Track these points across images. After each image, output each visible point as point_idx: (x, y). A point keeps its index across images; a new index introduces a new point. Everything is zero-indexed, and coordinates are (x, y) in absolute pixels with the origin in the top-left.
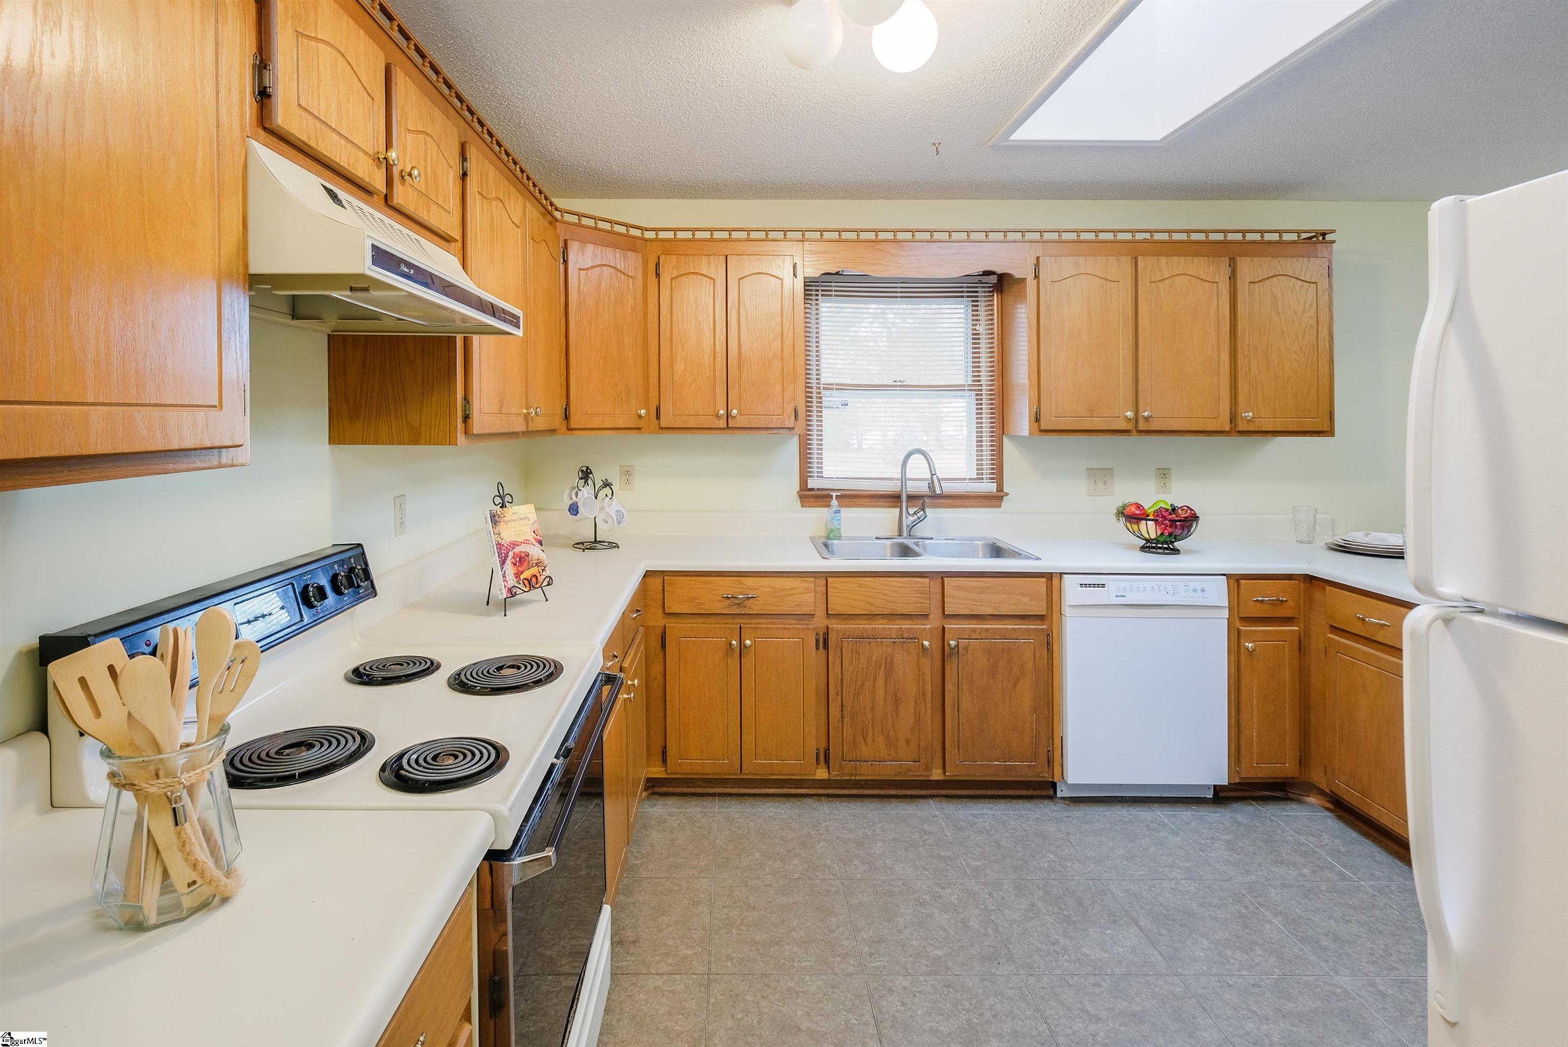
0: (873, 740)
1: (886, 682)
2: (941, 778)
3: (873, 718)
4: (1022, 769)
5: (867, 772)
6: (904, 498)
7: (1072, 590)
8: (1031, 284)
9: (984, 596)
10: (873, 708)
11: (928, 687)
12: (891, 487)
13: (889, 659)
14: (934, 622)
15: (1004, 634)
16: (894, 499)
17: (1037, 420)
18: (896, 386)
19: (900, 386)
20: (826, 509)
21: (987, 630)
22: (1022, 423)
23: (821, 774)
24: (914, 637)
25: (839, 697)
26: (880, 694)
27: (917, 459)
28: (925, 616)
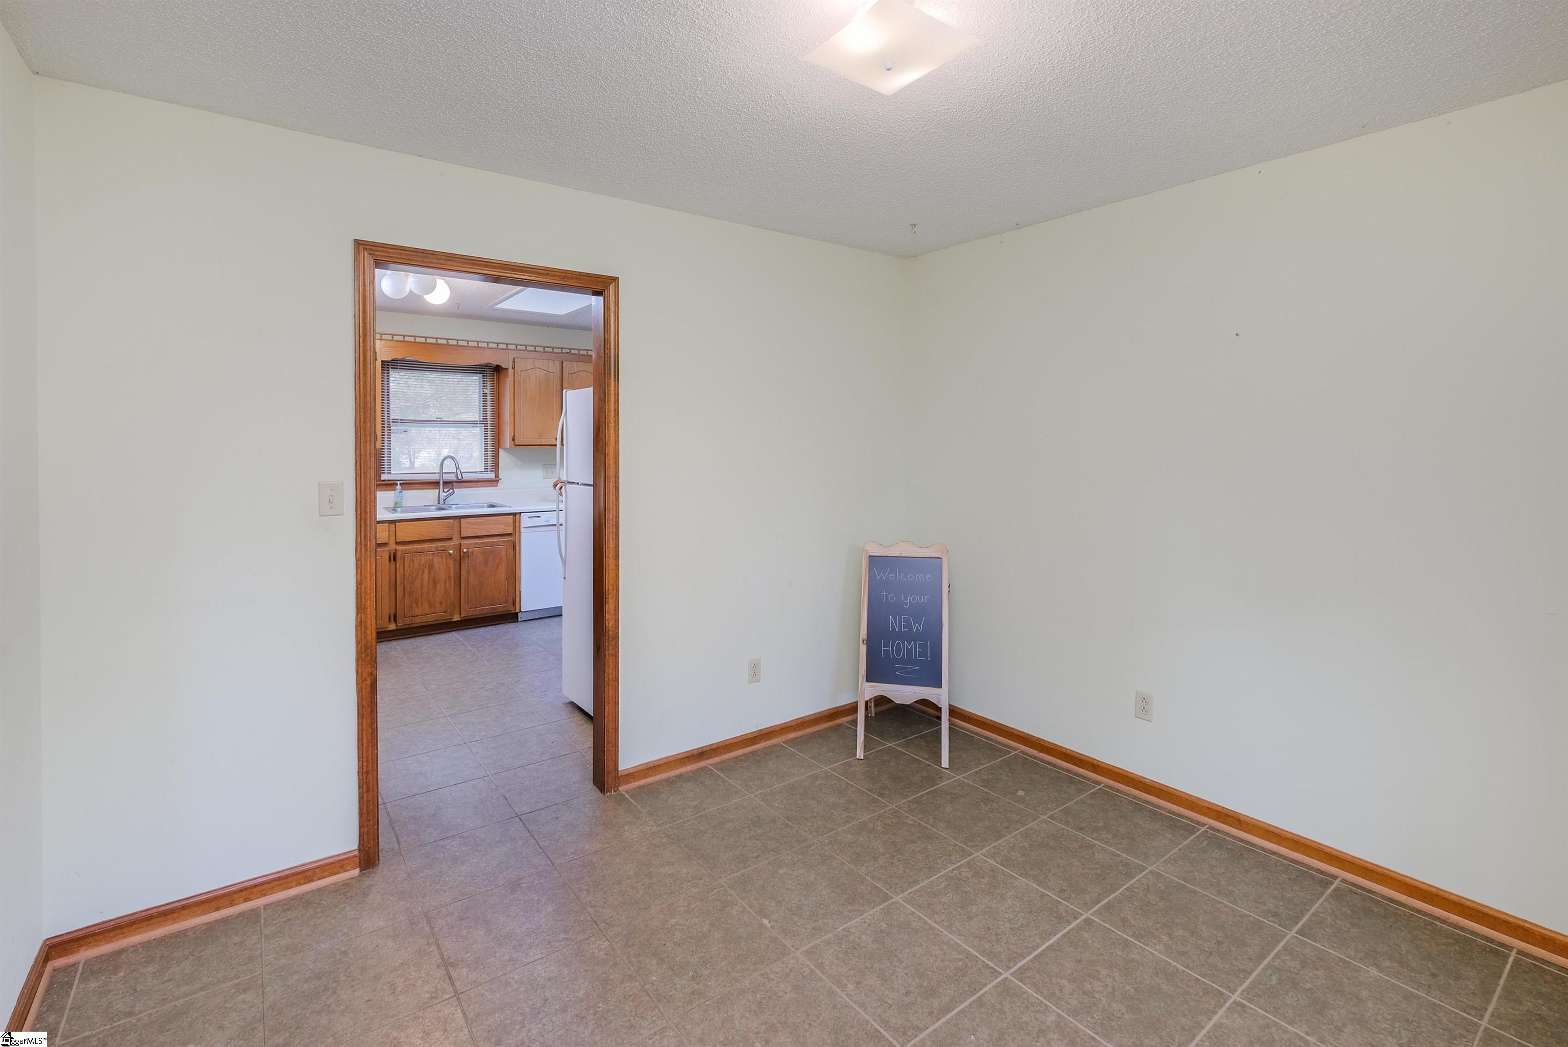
0: (422, 605)
1: (429, 574)
2: (459, 619)
3: (422, 593)
4: (500, 608)
5: (418, 621)
6: (441, 483)
7: (525, 521)
8: (511, 371)
9: (481, 527)
10: (422, 588)
11: (452, 574)
12: (435, 478)
13: (431, 562)
14: (456, 541)
15: (492, 544)
16: (435, 484)
17: (513, 440)
18: (437, 421)
19: (440, 421)
20: (393, 492)
21: (483, 543)
22: (507, 442)
23: (392, 627)
24: (445, 550)
25: (403, 585)
26: (426, 581)
27: (448, 462)
28: (451, 539)
